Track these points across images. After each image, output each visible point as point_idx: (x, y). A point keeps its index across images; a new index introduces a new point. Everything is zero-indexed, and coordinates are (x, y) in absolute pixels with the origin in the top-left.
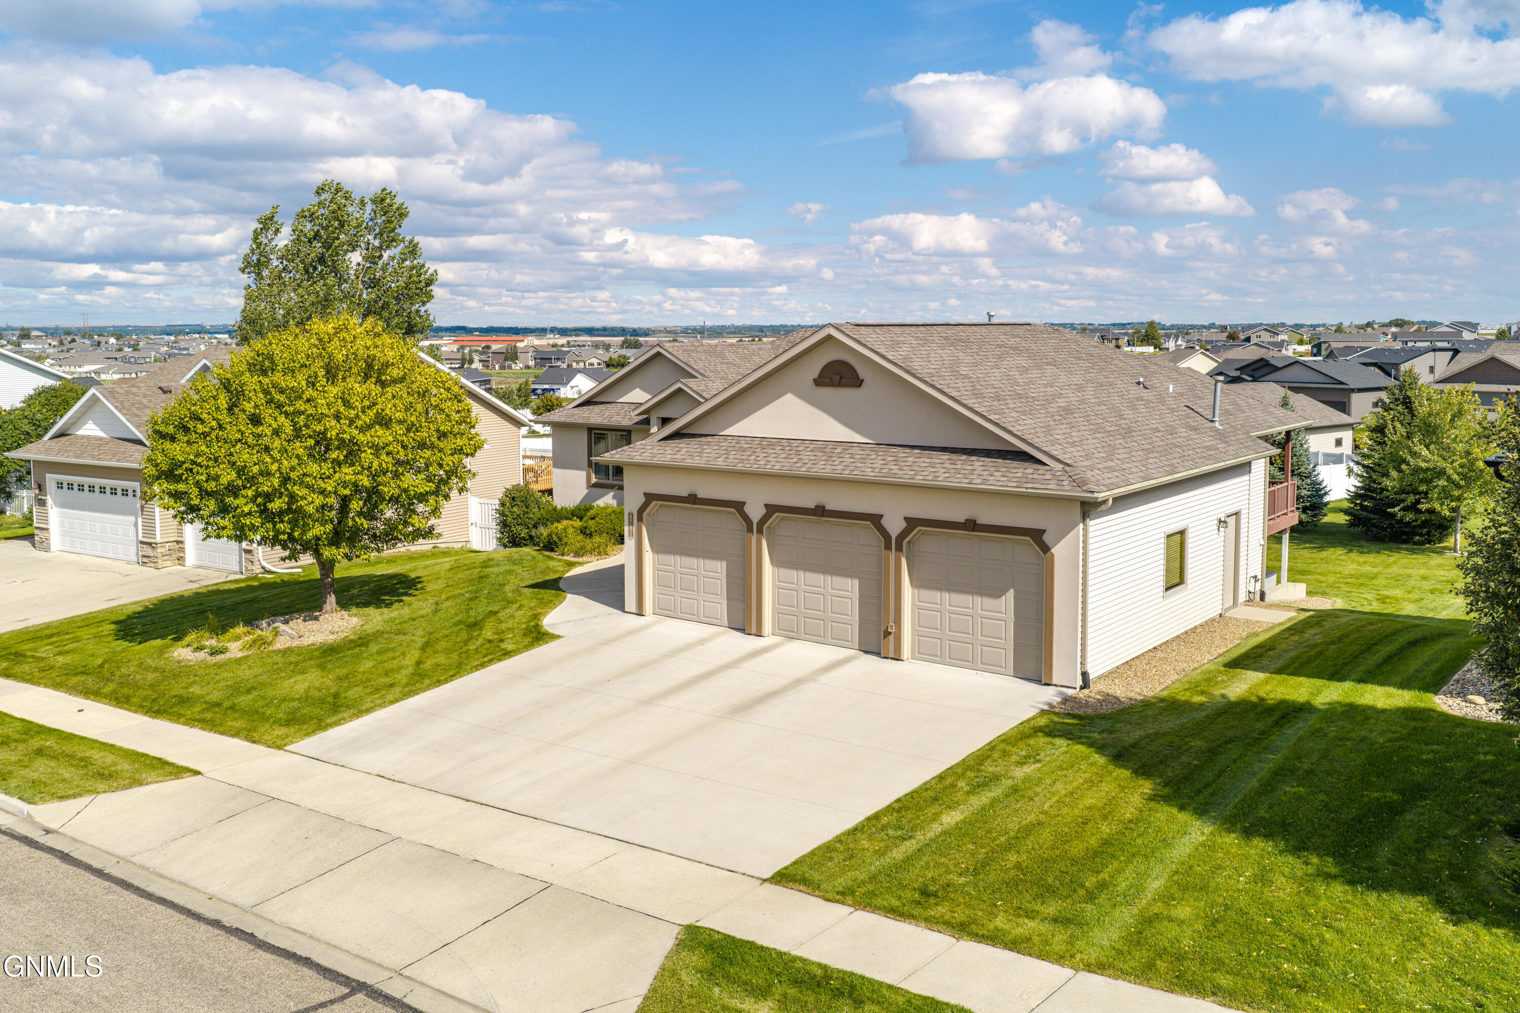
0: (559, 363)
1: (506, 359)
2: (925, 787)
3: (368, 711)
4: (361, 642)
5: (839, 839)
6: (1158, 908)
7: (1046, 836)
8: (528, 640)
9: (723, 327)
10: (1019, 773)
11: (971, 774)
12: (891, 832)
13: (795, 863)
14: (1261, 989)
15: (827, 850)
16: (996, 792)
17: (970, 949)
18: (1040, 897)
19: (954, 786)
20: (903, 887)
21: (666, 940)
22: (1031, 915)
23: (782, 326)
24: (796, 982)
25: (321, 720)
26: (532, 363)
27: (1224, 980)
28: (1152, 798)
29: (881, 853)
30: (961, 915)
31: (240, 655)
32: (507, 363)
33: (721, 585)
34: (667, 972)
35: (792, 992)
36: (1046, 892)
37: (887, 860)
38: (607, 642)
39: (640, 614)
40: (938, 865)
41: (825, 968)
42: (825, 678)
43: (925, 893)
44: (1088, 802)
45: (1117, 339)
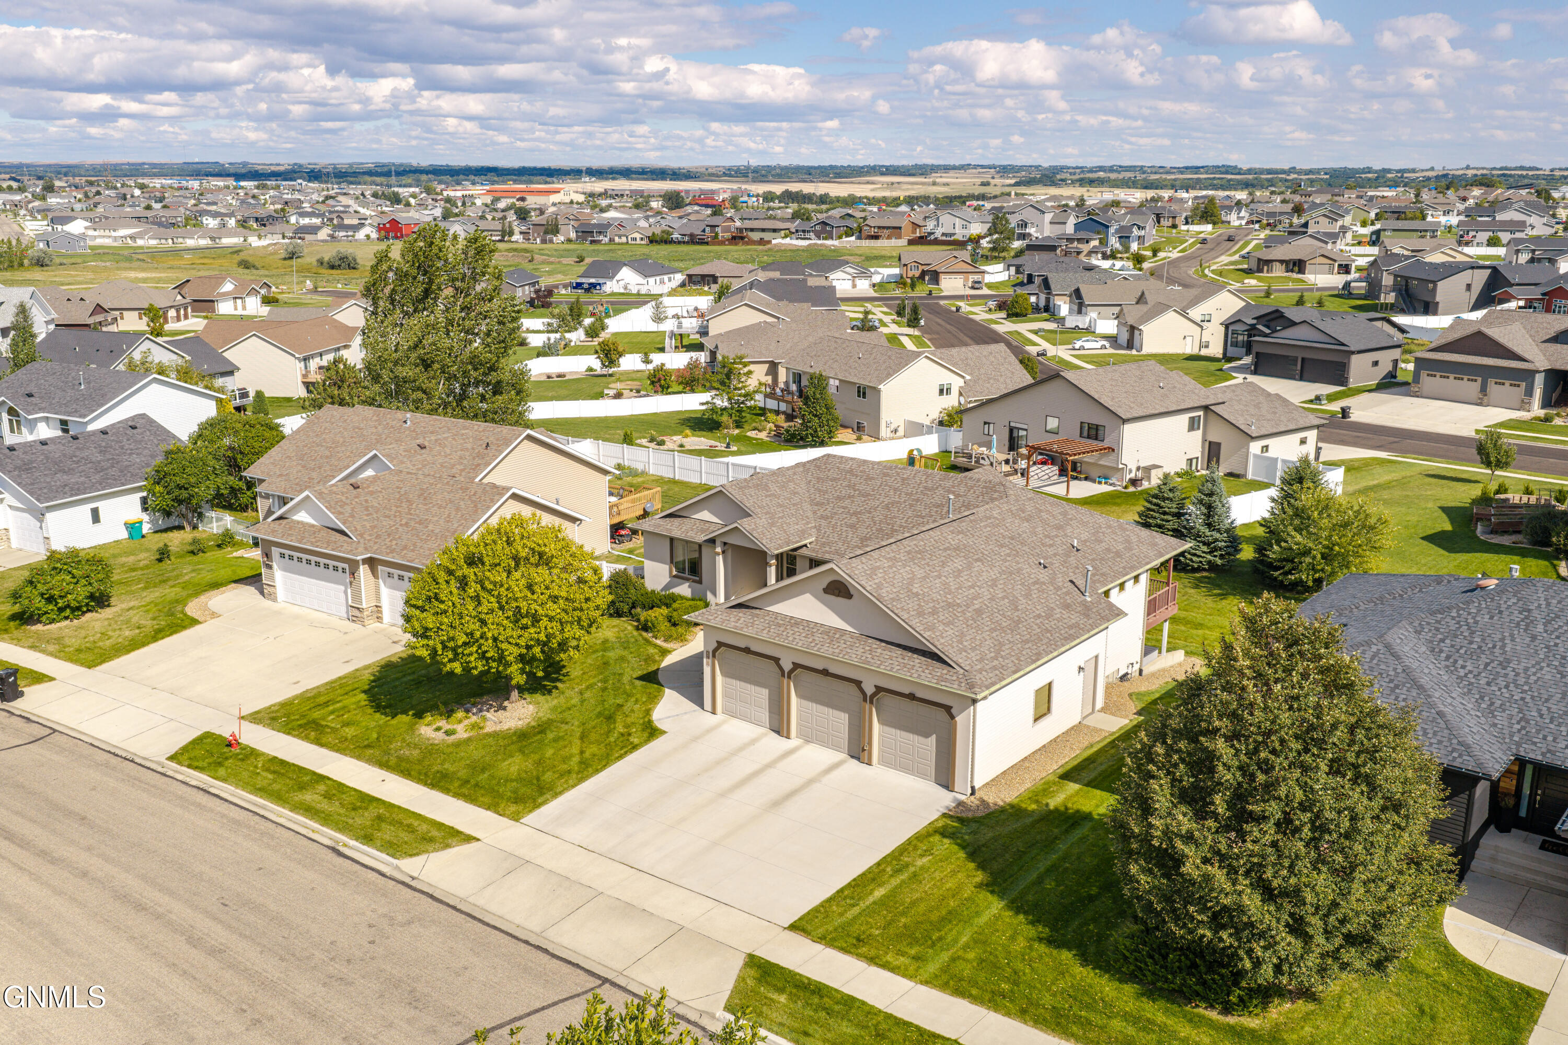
0: (601, 238)
1: (546, 232)
2: (869, 871)
3: (561, 793)
4: (541, 728)
5: (822, 905)
6: (960, 953)
7: (922, 907)
8: (646, 735)
9: (769, 169)
10: (919, 863)
11: (895, 862)
12: (848, 901)
13: (800, 919)
14: (987, 996)
15: (815, 911)
16: (904, 876)
17: (874, 970)
18: (910, 945)
19: (884, 870)
20: (848, 935)
21: (738, 962)
22: (903, 954)
23: (831, 167)
24: (796, 986)
25: (534, 800)
26: (573, 235)
27: (974, 992)
28: (979, 886)
29: (841, 915)
30: (873, 953)
31: (466, 735)
32: (549, 237)
33: (765, 703)
34: (741, 979)
35: (794, 991)
36: (914, 941)
37: (844, 919)
38: (695, 739)
39: (714, 712)
40: (867, 923)
41: (809, 979)
42: (826, 779)
43: (858, 940)
44: (948, 885)
45: (1174, 218)
